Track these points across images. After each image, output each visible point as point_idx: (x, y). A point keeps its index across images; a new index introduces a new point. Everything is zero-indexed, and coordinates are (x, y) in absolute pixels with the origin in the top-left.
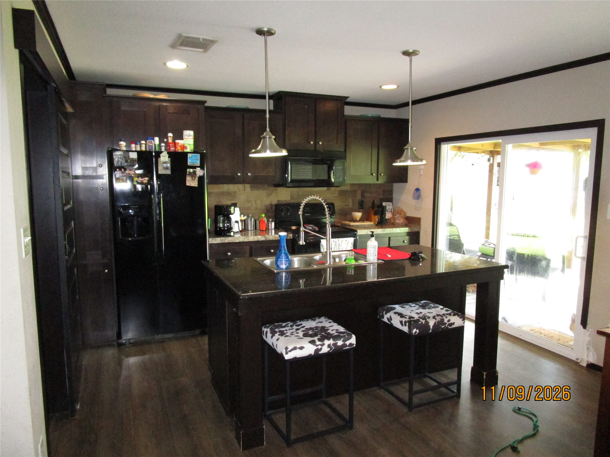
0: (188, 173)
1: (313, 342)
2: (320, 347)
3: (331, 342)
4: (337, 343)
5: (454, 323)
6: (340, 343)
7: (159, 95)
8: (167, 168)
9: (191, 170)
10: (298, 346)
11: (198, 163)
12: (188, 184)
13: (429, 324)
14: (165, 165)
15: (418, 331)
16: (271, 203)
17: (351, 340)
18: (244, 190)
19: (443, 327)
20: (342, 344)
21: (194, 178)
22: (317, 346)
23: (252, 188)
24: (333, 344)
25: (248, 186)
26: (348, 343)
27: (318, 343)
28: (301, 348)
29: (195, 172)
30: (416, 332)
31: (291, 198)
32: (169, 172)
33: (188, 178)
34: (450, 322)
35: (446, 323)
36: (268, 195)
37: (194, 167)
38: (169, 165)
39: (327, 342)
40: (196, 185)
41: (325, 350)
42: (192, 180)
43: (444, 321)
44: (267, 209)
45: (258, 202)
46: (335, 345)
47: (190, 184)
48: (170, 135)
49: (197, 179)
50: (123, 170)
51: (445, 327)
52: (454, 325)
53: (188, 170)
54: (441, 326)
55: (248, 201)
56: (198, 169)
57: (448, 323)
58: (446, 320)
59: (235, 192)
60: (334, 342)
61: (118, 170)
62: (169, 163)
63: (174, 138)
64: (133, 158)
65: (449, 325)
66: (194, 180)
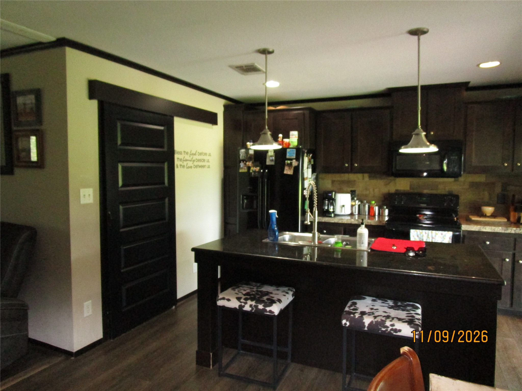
0: (286, 164)
1: (239, 299)
2: (243, 304)
3: (253, 303)
4: (258, 306)
5: (400, 331)
6: (261, 307)
7: (278, 107)
8: (272, 160)
9: (289, 162)
10: (227, 298)
11: (294, 156)
12: (285, 172)
13: (364, 321)
14: (271, 158)
15: (348, 324)
16: (389, 192)
17: (271, 307)
18: (363, 179)
19: (383, 329)
20: (263, 309)
21: (290, 168)
22: (241, 302)
23: (370, 177)
24: (255, 306)
25: (366, 175)
26: (268, 309)
27: (242, 300)
28: (229, 300)
29: (291, 164)
30: (346, 324)
31: (410, 187)
32: (273, 163)
33: (286, 168)
34: (394, 328)
35: (388, 327)
36: (386, 185)
37: (291, 159)
38: (274, 158)
39: (249, 302)
40: (291, 173)
41: (247, 308)
42: (289, 169)
43: (385, 324)
44: (384, 196)
45: (376, 190)
46: (256, 307)
47: (287, 172)
48: (281, 136)
49: (293, 168)
50: (245, 162)
51: (387, 330)
52: (400, 333)
53: (286, 162)
54: (380, 327)
55: (366, 189)
56: (294, 161)
57: (391, 328)
58: (388, 323)
59: (355, 181)
60: (256, 304)
61: (242, 162)
62: (274, 157)
63: (284, 138)
64: (251, 154)
65: (392, 329)
66: (291, 169)
